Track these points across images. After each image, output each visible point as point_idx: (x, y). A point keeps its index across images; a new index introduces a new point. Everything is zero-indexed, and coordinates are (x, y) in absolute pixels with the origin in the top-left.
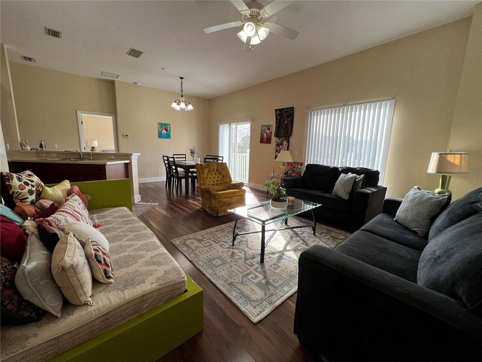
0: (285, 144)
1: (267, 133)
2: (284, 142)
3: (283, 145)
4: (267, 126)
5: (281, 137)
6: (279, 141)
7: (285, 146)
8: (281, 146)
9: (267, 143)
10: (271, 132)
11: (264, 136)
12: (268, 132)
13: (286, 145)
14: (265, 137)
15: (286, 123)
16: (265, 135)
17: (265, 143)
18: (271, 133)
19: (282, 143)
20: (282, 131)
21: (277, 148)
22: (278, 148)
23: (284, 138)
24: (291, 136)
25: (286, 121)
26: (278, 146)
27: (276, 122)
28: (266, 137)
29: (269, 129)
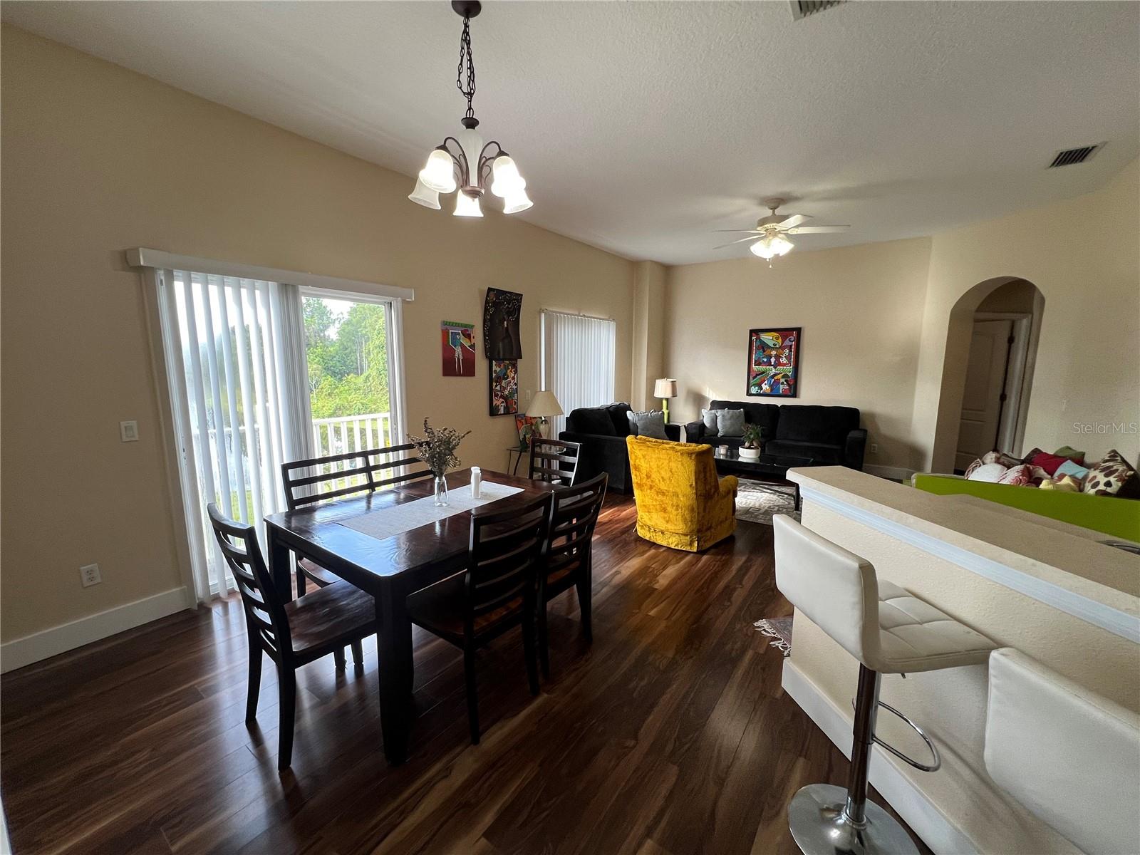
0: (513, 375)
1: (462, 346)
2: (509, 371)
3: (508, 378)
4: (462, 325)
5: (503, 360)
6: (498, 369)
7: (512, 381)
8: (504, 381)
9: (464, 375)
10: (474, 343)
11: (456, 355)
12: (466, 343)
13: (513, 378)
14: (459, 359)
15: (506, 326)
16: (458, 352)
17: (460, 375)
18: (473, 346)
19: (505, 374)
20: (501, 344)
21: (496, 386)
22: (498, 388)
23: (508, 362)
24: (521, 357)
25: (505, 323)
26: (496, 382)
27: (485, 321)
28: (461, 358)
29: (468, 336)
